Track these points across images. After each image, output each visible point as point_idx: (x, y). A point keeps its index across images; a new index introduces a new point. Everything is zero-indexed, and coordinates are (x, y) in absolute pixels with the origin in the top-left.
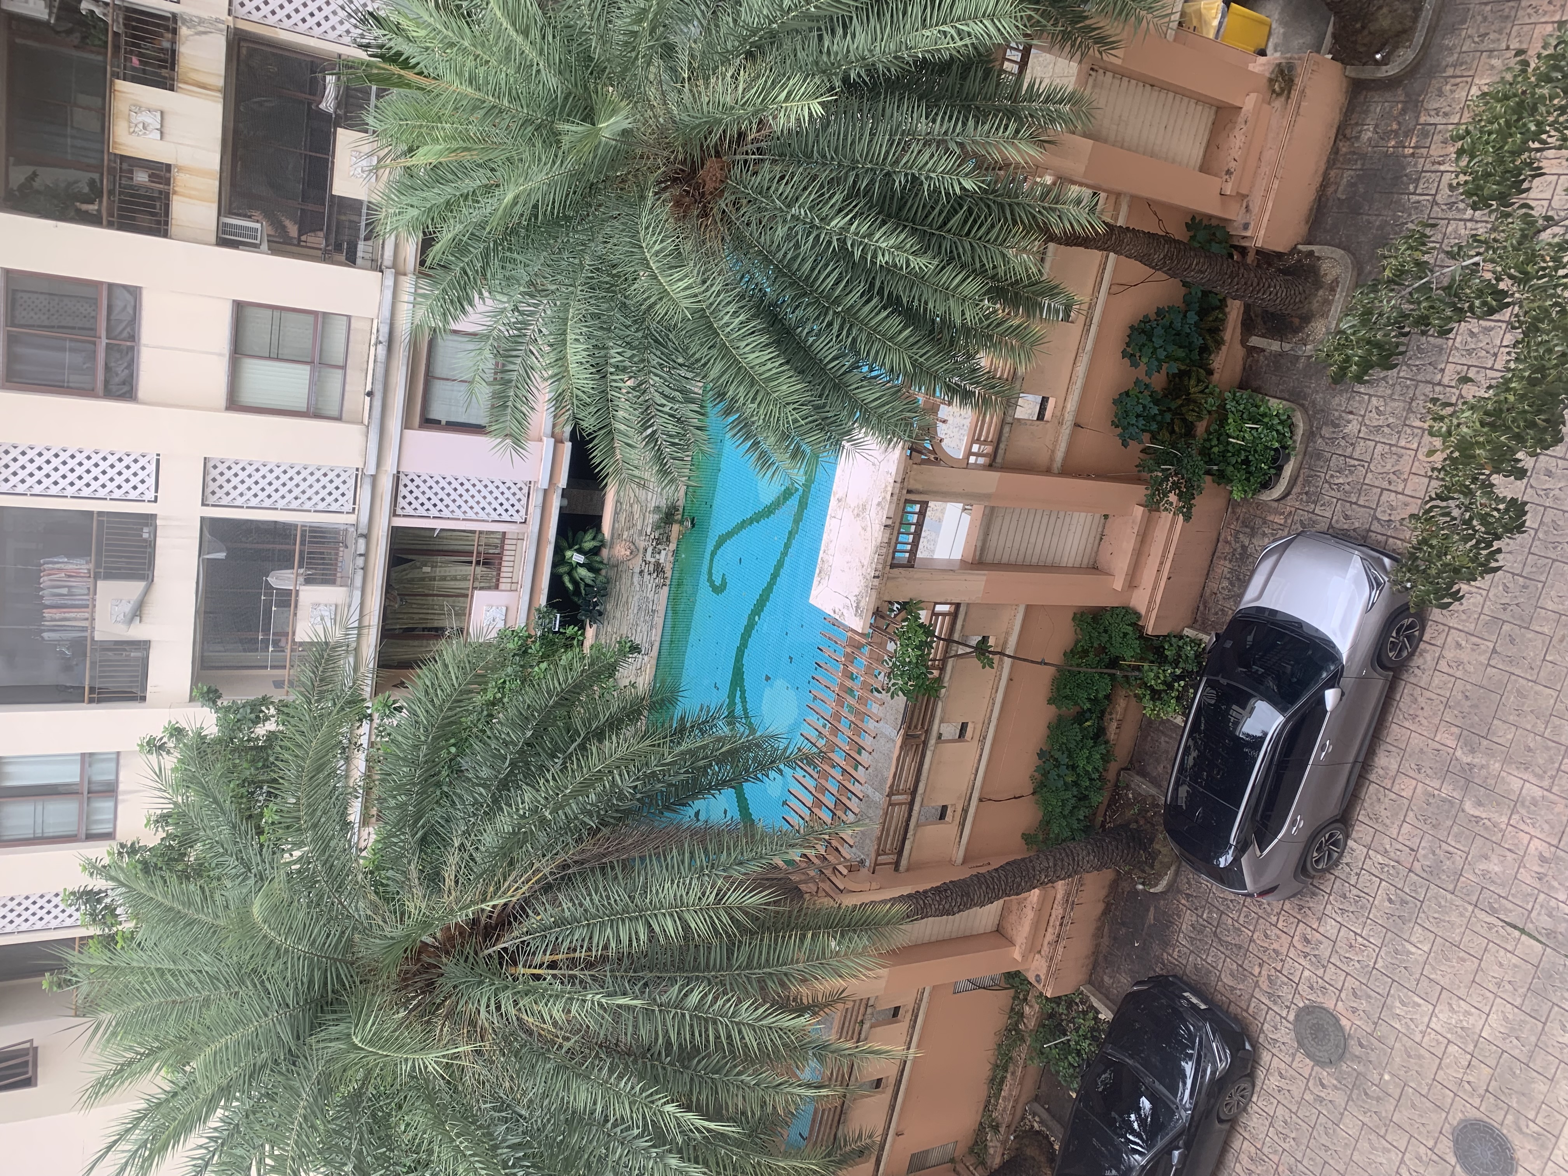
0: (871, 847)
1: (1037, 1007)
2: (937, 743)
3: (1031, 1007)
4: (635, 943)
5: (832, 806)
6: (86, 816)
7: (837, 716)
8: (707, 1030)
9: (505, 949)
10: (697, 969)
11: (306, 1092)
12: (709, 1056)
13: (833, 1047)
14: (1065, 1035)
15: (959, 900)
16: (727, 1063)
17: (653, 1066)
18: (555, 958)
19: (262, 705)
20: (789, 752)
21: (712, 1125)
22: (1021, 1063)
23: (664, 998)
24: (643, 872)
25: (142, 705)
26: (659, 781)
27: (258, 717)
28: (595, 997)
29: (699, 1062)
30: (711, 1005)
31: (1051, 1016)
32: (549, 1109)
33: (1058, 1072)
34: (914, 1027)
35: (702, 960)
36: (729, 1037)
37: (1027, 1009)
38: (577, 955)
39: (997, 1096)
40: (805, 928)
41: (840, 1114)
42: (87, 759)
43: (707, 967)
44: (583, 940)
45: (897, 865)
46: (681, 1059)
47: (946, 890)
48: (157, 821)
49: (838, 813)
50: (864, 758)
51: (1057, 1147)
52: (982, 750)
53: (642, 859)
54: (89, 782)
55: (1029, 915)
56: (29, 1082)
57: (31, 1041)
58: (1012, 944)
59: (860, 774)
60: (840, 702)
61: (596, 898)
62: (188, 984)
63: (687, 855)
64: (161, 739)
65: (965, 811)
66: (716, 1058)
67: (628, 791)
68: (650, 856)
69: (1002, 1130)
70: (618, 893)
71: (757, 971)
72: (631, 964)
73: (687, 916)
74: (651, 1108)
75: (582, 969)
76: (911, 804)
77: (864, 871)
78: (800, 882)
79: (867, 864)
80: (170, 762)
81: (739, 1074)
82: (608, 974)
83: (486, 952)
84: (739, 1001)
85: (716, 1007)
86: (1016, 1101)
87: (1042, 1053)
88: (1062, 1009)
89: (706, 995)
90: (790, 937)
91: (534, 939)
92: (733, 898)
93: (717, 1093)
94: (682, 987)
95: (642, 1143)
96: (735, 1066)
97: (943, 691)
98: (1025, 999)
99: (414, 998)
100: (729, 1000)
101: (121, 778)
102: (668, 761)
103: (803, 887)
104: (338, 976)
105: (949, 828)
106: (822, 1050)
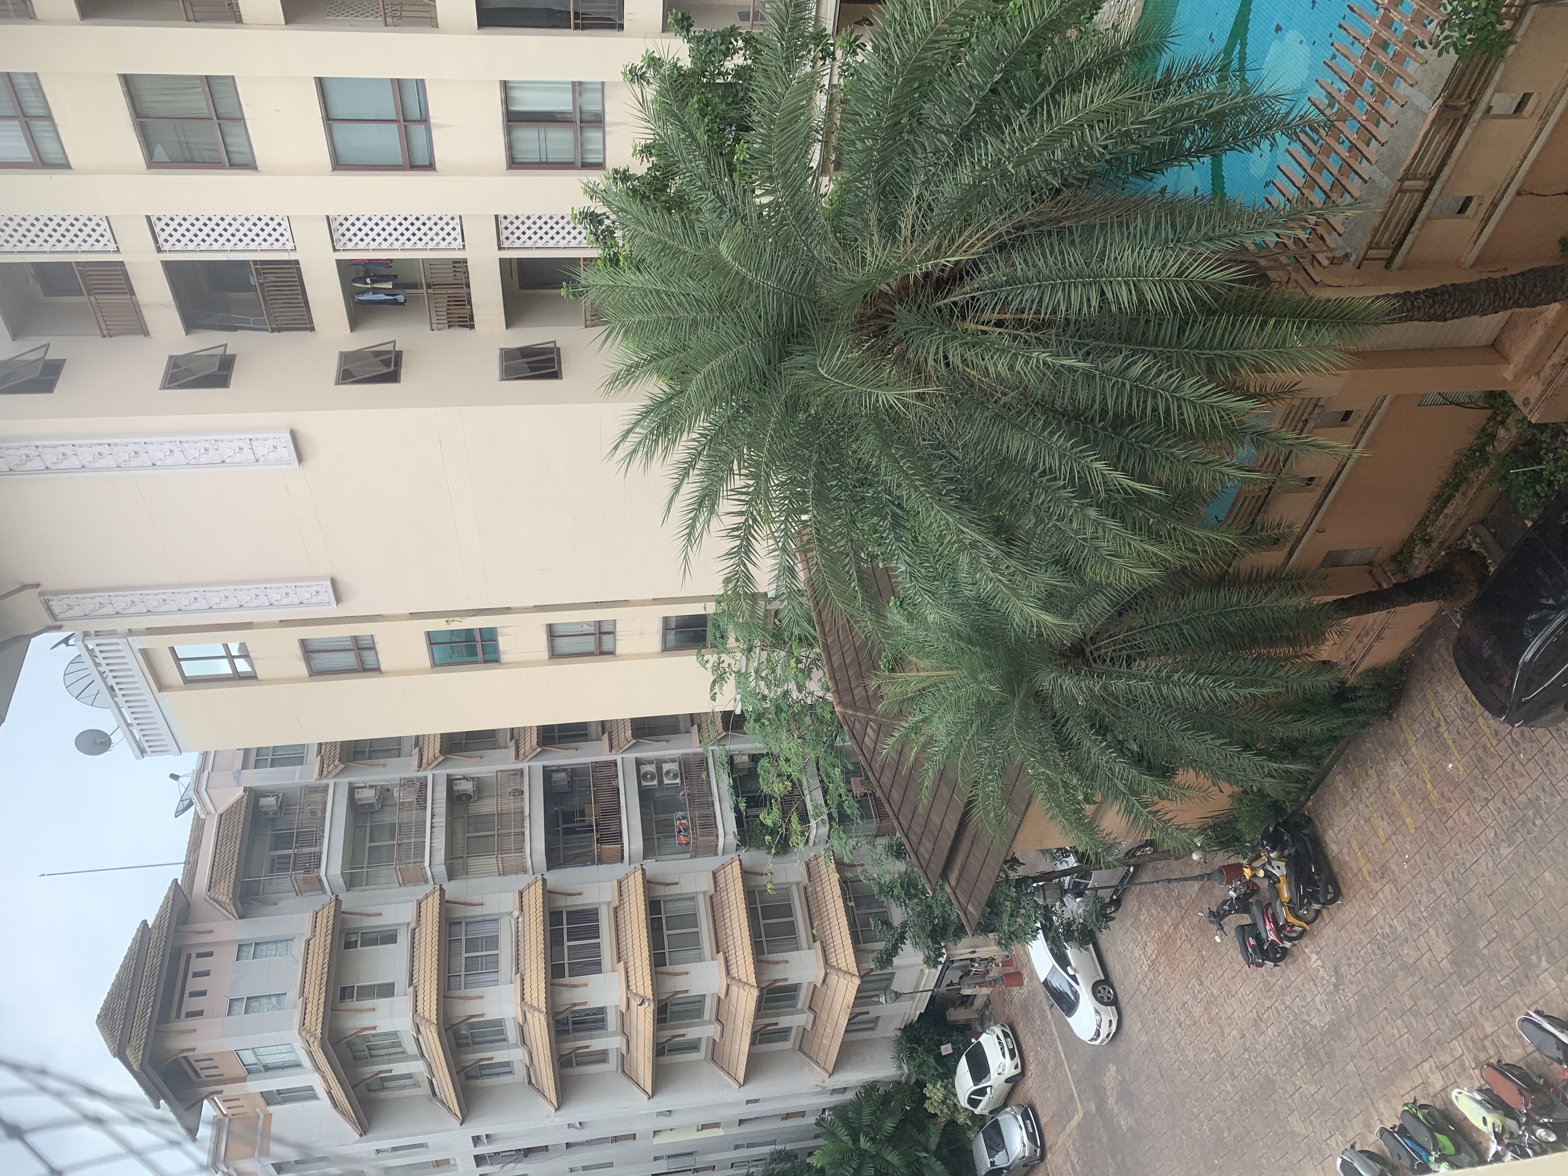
0: (1362, 240)
1: (1514, 432)
2: (1482, 118)
3: (1508, 430)
4: (1085, 308)
5: (1327, 188)
6: (580, 145)
7: (1359, 78)
8: (1145, 402)
9: (955, 303)
10: (1144, 342)
11: (777, 410)
12: (1143, 426)
13: (1273, 435)
14: (1540, 463)
15: (1456, 306)
16: (1159, 436)
17: (1085, 429)
18: (1003, 317)
19: (730, 36)
20: (1291, 117)
21: (1138, 486)
22: (1476, 485)
23: (1107, 366)
24: (1101, 241)
25: (620, 33)
26: (1133, 142)
27: (728, 49)
28: (1040, 355)
29: (1132, 430)
30: (1154, 378)
31: (1529, 443)
32: (982, 453)
33: (1518, 499)
34: (1364, 433)
35: (1151, 336)
36: (1167, 411)
37: (1501, 432)
38: (1025, 316)
39: (1438, 512)
40: (1268, 314)
41: (1263, 503)
42: (577, 88)
43: (1155, 343)
44: (1033, 302)
45: (1390, 261)
46: (1114, 426)
47: (1443, 294)
48: (642, 151)
49: (1334, 196)
50: (1382, 131)
51: (1492, 569)
52: (1541, 130)
53: (1103, 226)
54: (581, 112)
55: (1539, 331)
56: (556, 375)
57: (555, 342)
58: (1507, 360)
59: (1372, 150)
60: (1368, 60)
61: (1051, 261)
62: (678, 304)
63: (1152, 226)
64: (642, 67)
65: (1495, 205)
66: (1149, 429)
67: (1097, 150)
68: (1112, 223)
69: (1435, 545)
70: (1074, 256)
71: (1207, 351)
72: (1078, 330)
73: (1145, 287)
74: (1079, 463)
75: (1028, 331)
76: (1428, 192)
77: (1347, 266)
78: (1270, 268)
79: (1353, 258)
80: (651, 92)
81: (1169, 447)
82: (1054, 337)
83: (937, 304)
84: (1183, 378)
85: (1159, 380)
86: (1459, 520)
87: (1505, 478)
88: (1545, 437)
89: (1149, 368)
90: (1250, 322)
91: (985, 295)
92: (1197, 272)
93: (1144, 461)
94: (1127, 357)
95: (1064, 493)
96: (1167, 439)
97: (1512, 48)
98: (1503, 423)
99: (867, 341)
100: (1171, 376)
101: (607, 110)
102: (1147, 118)
103: (1272, 274)
104: (803, 312)
105: (1468, 224)
106: (1260, 438)
